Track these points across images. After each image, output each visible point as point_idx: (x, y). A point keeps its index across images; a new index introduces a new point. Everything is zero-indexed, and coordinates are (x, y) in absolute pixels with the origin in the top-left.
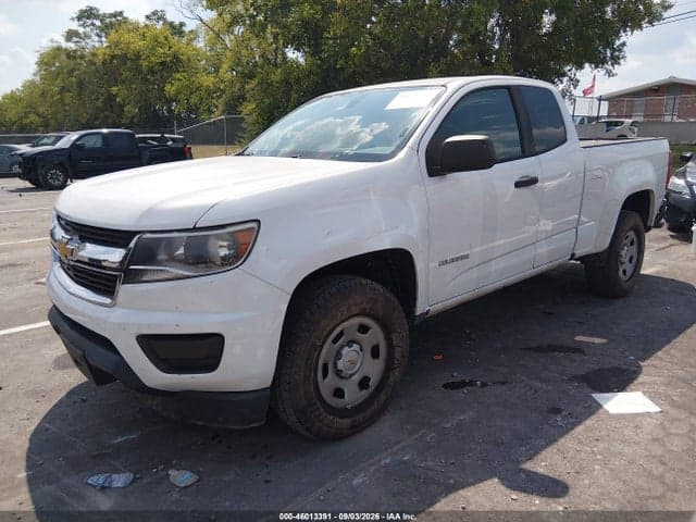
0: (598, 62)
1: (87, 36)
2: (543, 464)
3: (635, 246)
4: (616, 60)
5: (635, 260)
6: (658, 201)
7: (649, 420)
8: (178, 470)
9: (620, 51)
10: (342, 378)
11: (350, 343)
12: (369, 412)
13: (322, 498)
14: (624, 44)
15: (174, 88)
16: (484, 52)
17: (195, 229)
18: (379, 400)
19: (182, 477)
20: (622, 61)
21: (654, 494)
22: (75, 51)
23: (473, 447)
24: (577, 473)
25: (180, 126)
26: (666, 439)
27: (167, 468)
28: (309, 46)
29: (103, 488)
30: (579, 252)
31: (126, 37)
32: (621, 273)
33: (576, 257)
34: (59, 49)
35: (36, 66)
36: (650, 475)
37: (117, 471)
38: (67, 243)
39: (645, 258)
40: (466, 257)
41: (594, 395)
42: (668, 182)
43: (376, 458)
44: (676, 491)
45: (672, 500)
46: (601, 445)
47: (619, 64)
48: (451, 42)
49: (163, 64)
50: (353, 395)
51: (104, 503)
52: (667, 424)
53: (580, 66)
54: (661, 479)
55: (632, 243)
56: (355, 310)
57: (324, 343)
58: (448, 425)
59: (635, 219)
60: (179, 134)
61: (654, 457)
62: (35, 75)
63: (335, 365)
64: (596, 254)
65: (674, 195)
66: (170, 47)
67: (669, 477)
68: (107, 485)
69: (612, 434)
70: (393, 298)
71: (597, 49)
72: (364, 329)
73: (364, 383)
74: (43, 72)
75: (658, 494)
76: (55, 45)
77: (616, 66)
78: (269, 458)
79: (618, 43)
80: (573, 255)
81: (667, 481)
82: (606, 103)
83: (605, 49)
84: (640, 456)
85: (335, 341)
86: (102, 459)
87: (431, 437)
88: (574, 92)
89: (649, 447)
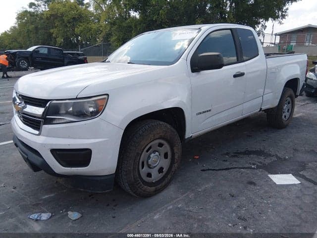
0: (275, 17)
1: (39, 5)
2: (244, 209)
3: (290, 104)
4: (283, 16)
5: (290, 111)
6: (301, 83)
7: (295, 187)
8: (72, 211)
9: (286, 12)
10: (151, 168)
11: (154, 152)
12: (163, 183)
13: (139, 225)
14: (287, 9)
15: (79, 30)
16: (223, 12)
17: (77, 98)
18: (168, 178)
19: (74, 215)
20: (286, 17)
21: (296, 224)
22: (34, 13)
23: (211, 200)
24: (260, 213)
25: (82, 48)
26: (303, 197)
27: (67, 211)
28: (141, 10)
29: (37, 220)
30: (264, 108)
31: (57, 6)
32: (283, 117)
33: (263, 109)
34: (26, 11)
35: (16, 20)
36: (295, 214)
37: (44, 212)
38: (18, 105)
39: (295, 110)
40: (210, 111)
41: (269, 175)
42: (306, 74)
43: (166, 206)
44: (306, 222)
45: (305, 227)
46: (272, 200)
47: (285, 18)
48: (207, 8)
49: (74, 18)
50: (156, 176)
51: (37, 228)
52: (303, 190)
53: (267, 20)
54: (299, 216)
55: (289, 103)
56: (157, 136)
57: (142, 152)
58: (200, 190)
59: (290, 92)
60: (81, 51)
61: (297, 206)
62: (16, 24)
63: (147, 162)
64: (272, 108)
65: (309, 80)
66: (77, 11)
67: (303, 216)
68: (38, 219)
69: (277, 194)
70: (174, 131)
71: (275, 11)
72: (161, 145)
73: (161, 170)
74: (19, 23)
75: (298, 224)
76: (25, 10)
77: (284, 19)
78: (115, 206)
79: (285, 8)
80: (261, 109)
81: (303, 217)
82: (279, 37)
83: (278, 12)
84: (290, 206)
85: (147, 151)
86: (38, 206)
87: (192, 195)
88: (264, 31)
89: (294, 201)
